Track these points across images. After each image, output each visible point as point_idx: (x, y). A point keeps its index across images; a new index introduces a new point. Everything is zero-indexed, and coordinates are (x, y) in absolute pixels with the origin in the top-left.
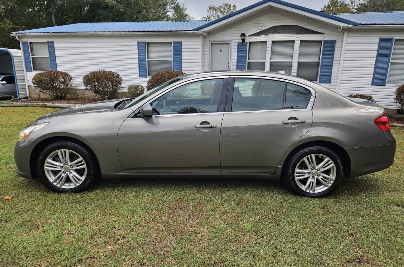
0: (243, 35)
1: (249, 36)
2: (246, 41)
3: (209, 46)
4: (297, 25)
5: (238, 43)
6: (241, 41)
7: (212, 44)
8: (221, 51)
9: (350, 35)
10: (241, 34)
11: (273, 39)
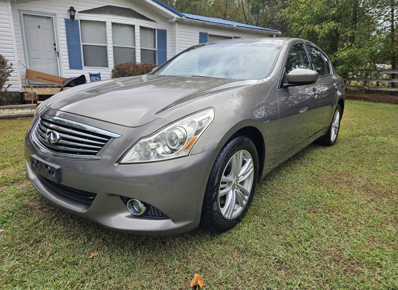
0: (72, 9)
1: (80, 12)
2: (76, 18)
3: (20, 18)
4: (132, 9)
5: (65, 19)
6: (69, 17)
7: (24, 15)
8: (39, 27)
9: (180, 27)
10: (69, 9)
11: (113, 20)
